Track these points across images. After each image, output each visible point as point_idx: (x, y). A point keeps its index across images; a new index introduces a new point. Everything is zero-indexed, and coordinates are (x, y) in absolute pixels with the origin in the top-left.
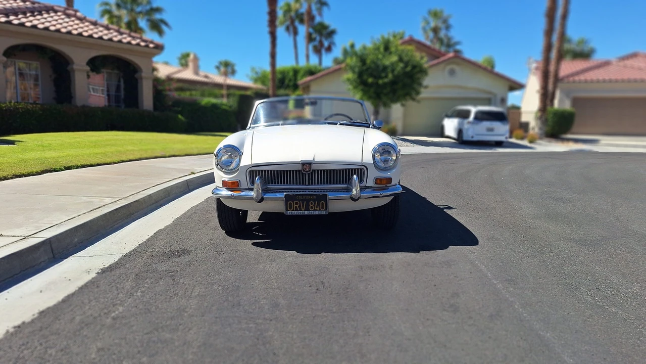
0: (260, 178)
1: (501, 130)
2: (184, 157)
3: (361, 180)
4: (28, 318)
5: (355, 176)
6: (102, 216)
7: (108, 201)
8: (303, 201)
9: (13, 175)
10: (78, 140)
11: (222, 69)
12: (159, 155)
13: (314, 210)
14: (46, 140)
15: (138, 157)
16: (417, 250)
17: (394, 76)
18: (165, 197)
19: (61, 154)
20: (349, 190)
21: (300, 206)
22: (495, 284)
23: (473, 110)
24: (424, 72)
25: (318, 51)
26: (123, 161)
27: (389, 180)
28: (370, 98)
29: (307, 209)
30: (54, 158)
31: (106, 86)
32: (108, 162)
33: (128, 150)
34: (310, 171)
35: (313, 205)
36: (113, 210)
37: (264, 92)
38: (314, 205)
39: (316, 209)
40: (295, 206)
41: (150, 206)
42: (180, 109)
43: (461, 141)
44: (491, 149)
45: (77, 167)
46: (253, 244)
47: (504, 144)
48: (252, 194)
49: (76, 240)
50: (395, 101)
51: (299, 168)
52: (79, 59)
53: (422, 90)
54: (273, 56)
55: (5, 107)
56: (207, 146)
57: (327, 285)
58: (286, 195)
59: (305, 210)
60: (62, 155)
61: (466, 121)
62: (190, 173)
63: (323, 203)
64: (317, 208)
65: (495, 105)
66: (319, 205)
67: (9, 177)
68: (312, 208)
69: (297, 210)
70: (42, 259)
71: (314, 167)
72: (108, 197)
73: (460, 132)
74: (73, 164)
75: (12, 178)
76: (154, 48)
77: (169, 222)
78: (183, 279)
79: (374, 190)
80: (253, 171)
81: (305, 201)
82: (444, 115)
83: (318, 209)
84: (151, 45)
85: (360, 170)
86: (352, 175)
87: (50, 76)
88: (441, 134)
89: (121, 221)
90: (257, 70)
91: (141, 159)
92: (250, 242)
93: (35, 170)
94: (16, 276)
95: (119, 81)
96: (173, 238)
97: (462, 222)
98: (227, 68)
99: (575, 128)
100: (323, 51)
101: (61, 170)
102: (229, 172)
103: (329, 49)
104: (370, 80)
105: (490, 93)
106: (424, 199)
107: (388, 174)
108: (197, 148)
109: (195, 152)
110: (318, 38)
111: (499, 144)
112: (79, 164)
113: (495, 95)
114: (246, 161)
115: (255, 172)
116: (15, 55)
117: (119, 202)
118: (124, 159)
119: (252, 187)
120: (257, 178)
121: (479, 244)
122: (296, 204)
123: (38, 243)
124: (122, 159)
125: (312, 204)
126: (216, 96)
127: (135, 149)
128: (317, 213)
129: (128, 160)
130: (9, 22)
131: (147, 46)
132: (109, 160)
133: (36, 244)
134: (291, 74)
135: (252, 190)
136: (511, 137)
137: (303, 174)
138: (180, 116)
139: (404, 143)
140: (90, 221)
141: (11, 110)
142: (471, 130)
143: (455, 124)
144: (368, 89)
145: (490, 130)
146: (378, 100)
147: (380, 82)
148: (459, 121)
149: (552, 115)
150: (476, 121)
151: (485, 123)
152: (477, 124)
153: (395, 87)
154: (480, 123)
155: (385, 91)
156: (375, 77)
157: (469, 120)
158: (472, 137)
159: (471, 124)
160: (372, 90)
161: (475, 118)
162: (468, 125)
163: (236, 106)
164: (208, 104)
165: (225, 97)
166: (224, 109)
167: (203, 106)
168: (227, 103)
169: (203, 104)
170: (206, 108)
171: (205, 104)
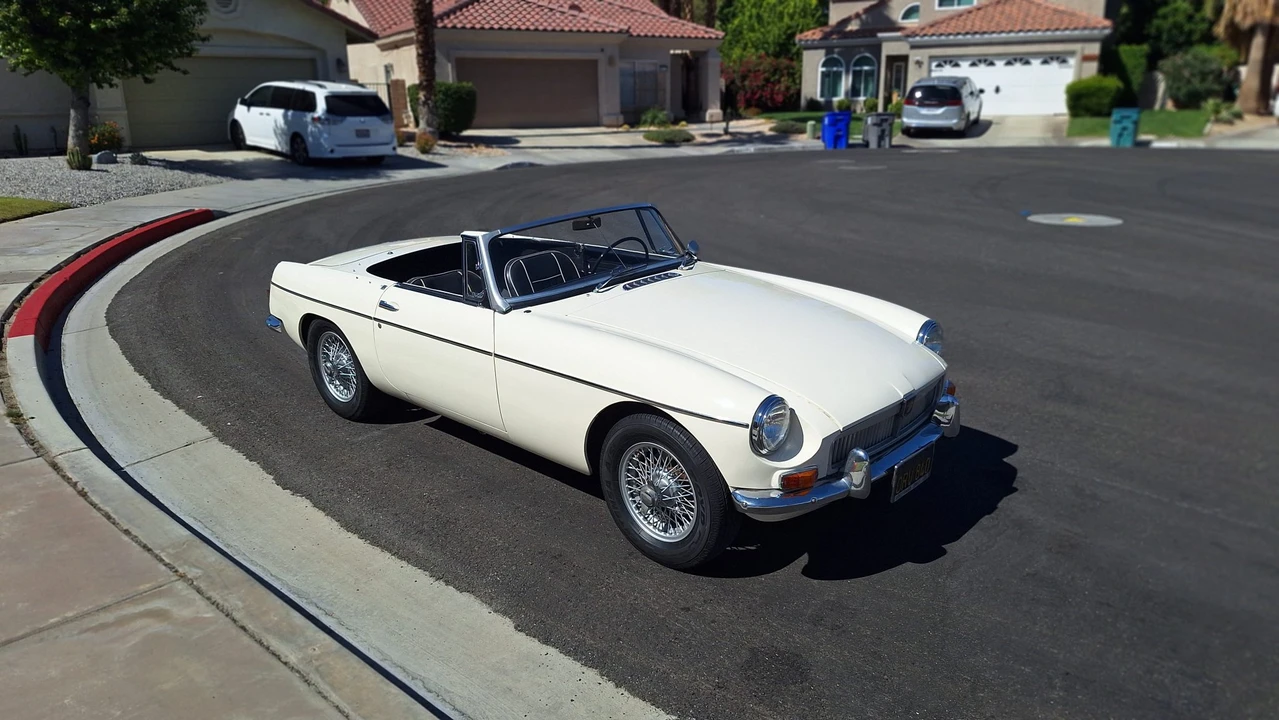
1: (384, 133)
17: (130, 13)
28: (59, 62)
29: (913, 480)
35: (919, 471)
39: (921, 475)
40: (903, 482)
43: (298, 158)
44: (377, 176)
48: (846, 484)
53: (195, 43)
58: (898, 468)
59: (911, 484)
61: (309, 116)
63: (928, 461)
64: (922, 472)
66: (925, 466)
73: (295, 139)
80: (838, 441)
81: (913, 468)
82: (234, 99)
88: (236, 142)
99: (476, 121)
104: (64, 21)
105: (313, 49)
122: (905, 477)
128: (921, 481)
142: (325, 135)
143: (276, 121)
144: (55, 42)
145: (363, 133)
146: (82, 68)
147: (93, 26)
148: (285, 116)
149: (441, 96)
150: (331, 117)
151: (350, 120)
152: (335, 123)
153: (135, 39)
154: (342, 121)
155: (109, 50)
156: (76, 15)
157: (316, 115)
158: (332, 151)
159: (322, 124)
160: (70, 45)
161: (330, 110)
162: (316, 127)
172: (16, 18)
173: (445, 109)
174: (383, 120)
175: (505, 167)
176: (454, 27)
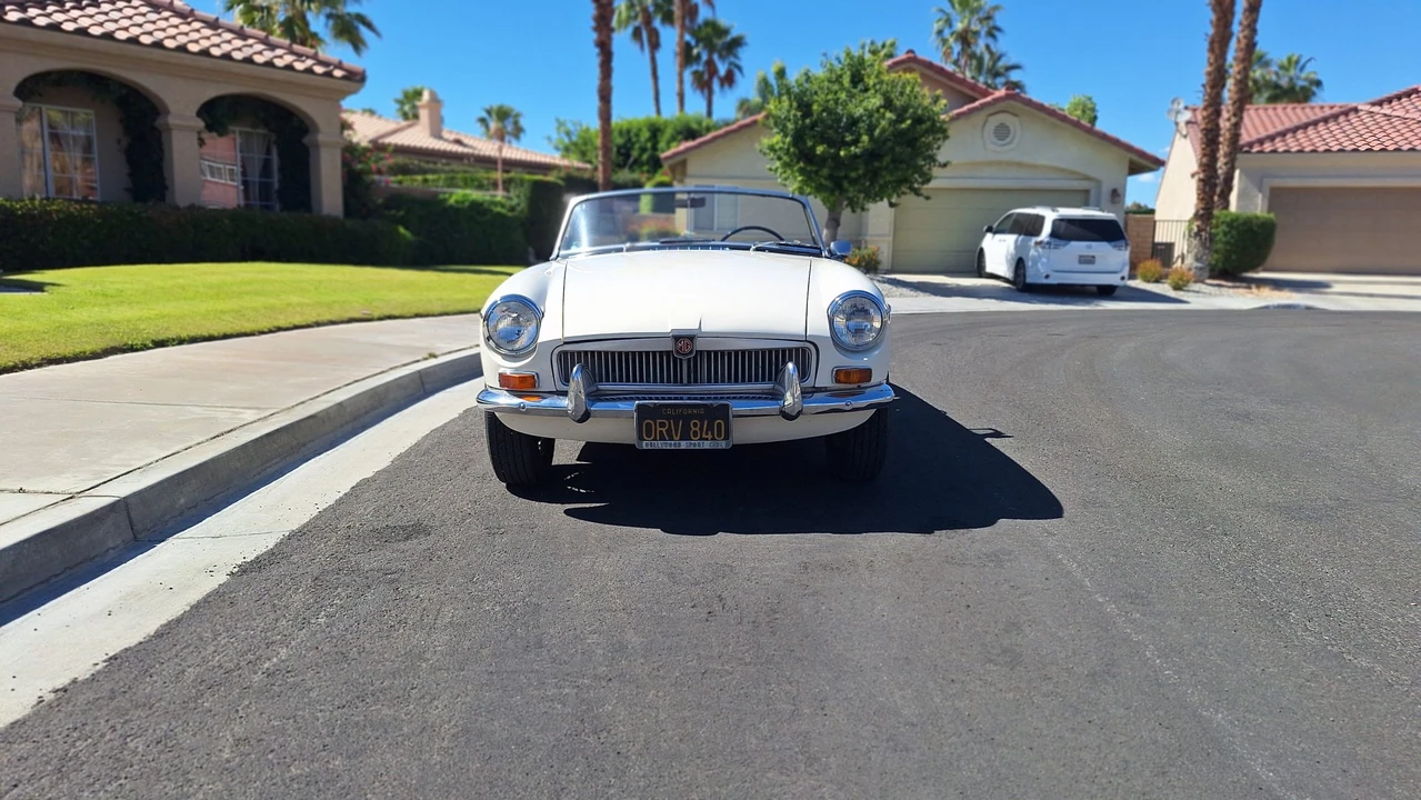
0: (583, 368)
1: (1110, 261)
2: (412, 320)
3: (803, 373)
4: (83, 671)
5: (790, 366)
6: (237, 449)
7: (249, 415)
8: (676, 419)
9: (43, 359)
10: (181, 281)
11: (493, 125)
12: (357, 315)
13: (701, 439)
14: (112, 283)
15: (312, 319)
16: (927, 529)
17: (873, 140)
18: (374, 408)
19: (145, 313)
20: (776, 396)
21: (669, 431)
22: (1101, 604)
23: (1050, 216)
24: (939, 131)
25: (704, 84)
26: (279, 329)
27: (866, 374)
28: (819, 189)
29: (685, 437)
30: (129, 321)
31: (239, 163)
32: (248, 331)
33: (289, 305)
34: (691, 352)
35: (697, 429)
36: (261, 437)
37: (586, 175)
38: (701, 429)
39: (704, 436)
40: (659, 429)
41: (342, 426)
42: (402, 213)
43: (1022, 285)
44: (1088, 303)
45: (181, 342)
46: (567, 512)
47: (1117, 293)
48: (565, 402)
49: (182, 501)
50: (876, 196)
51: (668, 346)
52: (181, 103)
53: (936, 171)
54: (605, 95)
55: (21, 208)
56: (462, 296)
57: (730, 603)
58: (638, 406)
59: (680, 440)
60: (147, 315)
61: (1035, 239)
62: (426, 356)
63: (719, 424)
64: (707, 434)
65: (1098, 206)
66: (710, 428)
67: (34, 362)
68: (695, 434)
69: (662, 438)
70: (110, 544)
71: (700, 345)
72: (249, 408)
73: (1019, 264)
74: (171, 335)
75: (39, 365)
76: (343, 78)
77: (383, 462)
78: (416, 587)
79: (832, 396)
80: (565, 353)
81: (681, 418)
82: (985, 228)
83: (710, 436)
84: (338, 73)
85: (801, 352)
86: (785, 363)
87: (119, 142)
88: (980, 271)
89: (278, 459)
90: (570, 127)
91: (318, 324)
92: (559, 509)
93: (89, 348)
94: (54, 580)
95: (268, 152)
96: (392, 497)
97: (1026, 466)
98: (505, 121)
99: (1274, 257)
100: (716, 85)
101: (144, 348)
102: (514, 355)
103: (729, 80)
104: (820, 149)
105: (1087, 178)
106: (942, 415)
107: (864, 361)
108: (441, 299)
109: (437, 309)
110: (705, 57)
111: (1107, 292)
112: (184, 335)
113: (1099, 183)
114: (550, 331)
115: (571, 356)
116: (40, 95)
117: (274, 419)
118: (282, 323)
119: (565, 388)
120: (575, 369)
121: (1065, 514)
122: (662, 425)
123: (101, 508)
124: (277, 324)
125: (695, 425)
126: (480, 187)
127: (306, 301)
128: (707, 445)
129: (291, 326)
130: (27, 22)
131: (329, 74)
132: (248, 327)
133: (97, 511)
134: (645, 135)
135: (565, 394)
136: (1132, 277)
137: (675, 359)
138: (402, 230)
139: (894, 288)
140: (213, 460)
141: (33, 217)
142: (1044, 260)
143: (1008, 247)
144: (814, 168)
145: (1090, 260)
146: (837, 193)
147: (842, 153)
148: (1017, 241)
149: (1224, 228)
150: (1053, 241)
151: (1074, 244)
152: (1056, 247)
153: (876, 164)
154: (1064, 245)
155: (853, 175)
156: (830, 143)
157: (1039, 239)
158: (1047, 277)
159: (1043, 248)
160: (825, 172)
161: (1053, 234)
162: (1037, 251)
163: (523, 205)
164: (463, 202)
165: (500, 187)
166: (499, 213)
167: (451, 207)
168: (504, 201)
169: (452, 201)
170: (457, 210)
171: (457, 202)
172: (788, 149)
173: (1227, 243)
174: (1115, 246)
175: (1267, 307)
176: (1274, 151)
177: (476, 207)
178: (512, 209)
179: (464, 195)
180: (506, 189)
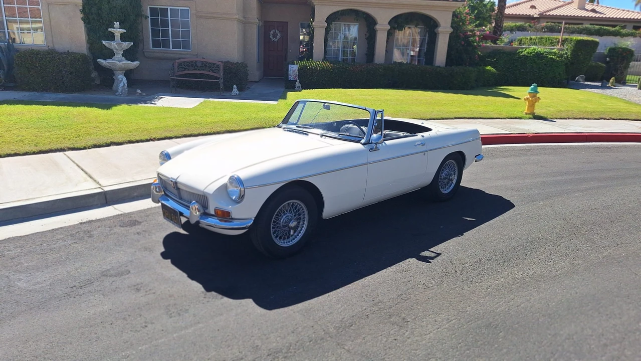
3: (207, 207)
5: (194, 202)
27: (227, 213)
35: (173, 218)
52: (383, 19)
63: (177, 218)
71: (178, 186)
107: (228, 208)
122: (167, 212)
123: (94, 193)
125: (173, 216)
126: (551, 43)
133: (91, 194)
138: (491, 68)
163: (569, 54)
164: (531, 53)
165: (560, 43)
166: (552, 58)
167: (524, 55)
168: (557, 52)
169: (525, 53)
170: (527, 56)
171: (528, 53)
177: (539, 55)
178: (562, 56)
179: (535, 49)
180: (563, 44)
